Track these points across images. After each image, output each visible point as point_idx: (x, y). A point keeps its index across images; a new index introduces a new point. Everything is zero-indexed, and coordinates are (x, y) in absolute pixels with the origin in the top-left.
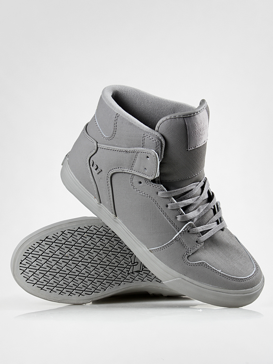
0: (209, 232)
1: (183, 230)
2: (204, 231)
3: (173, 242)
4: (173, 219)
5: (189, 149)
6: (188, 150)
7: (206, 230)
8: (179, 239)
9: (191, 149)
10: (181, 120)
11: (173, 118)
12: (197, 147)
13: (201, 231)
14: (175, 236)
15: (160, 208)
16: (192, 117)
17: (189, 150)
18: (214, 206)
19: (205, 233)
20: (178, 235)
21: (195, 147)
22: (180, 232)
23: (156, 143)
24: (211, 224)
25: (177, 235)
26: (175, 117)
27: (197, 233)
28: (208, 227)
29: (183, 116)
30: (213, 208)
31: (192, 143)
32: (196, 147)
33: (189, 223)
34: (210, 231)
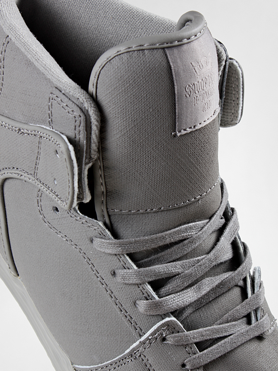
0: (219, 343)
1: (150, 336)
2: (207, 341)
3: (124, 361)
4: (127, 306)
5: (180, 132)
6: (175, 136)
7: (213, 339)
8: (140, 356)
9: (183, 132)
10: (159, 54)
11: (134, 51)
12: (199, 127)
13: (198, 340)
14: (131, 347)
15: (98, 275)
16: (185, 47)
17: (179, 134)
18: (245, 280)
19: (210, 346)
20: (138, 347)
21: (194, 127)
22: (143, 338)
23: (75, 117)
24: (228, 324)
25: (135, 345)
26: (142, 48)
27: (187, 345)
28: (218, 331)
29: (163, 44)
30: (241, 283)
31: (187, 117)
32: (197, 128)
33: (167, 319)
34: (223, 341)
